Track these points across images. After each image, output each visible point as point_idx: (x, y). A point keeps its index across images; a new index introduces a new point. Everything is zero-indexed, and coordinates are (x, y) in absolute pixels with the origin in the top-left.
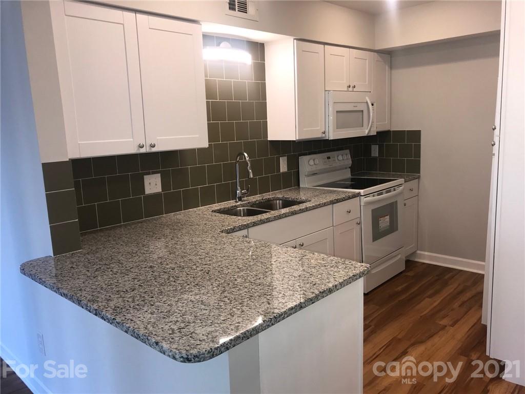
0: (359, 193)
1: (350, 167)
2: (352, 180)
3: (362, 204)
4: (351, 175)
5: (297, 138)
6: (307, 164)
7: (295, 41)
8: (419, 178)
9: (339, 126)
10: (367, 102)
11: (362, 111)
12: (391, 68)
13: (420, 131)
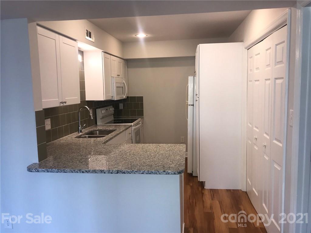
0: (131, 125)
1: (113, 114)
3: (133, 130)
5: (105, 99)
8: (143, 118)
9: (118, 94)
10: (124, 83)
11: (123, 87)
12: (128, 67)
13: (143, 97)
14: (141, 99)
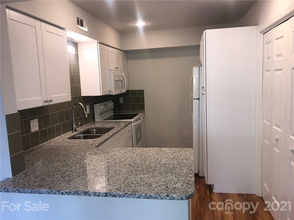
0: (131, 121)
2: (114, 116)
3: (133, 126)
4: (114, 113)
5: (102, 95)
6: (98, 108)
7: (98, 43)
8: (144, 112)
9: (116, 88)
10: (123, 76)
11: (122, 80)
12: (127, 60)
13: (143, 90)
14: (141, 92)
